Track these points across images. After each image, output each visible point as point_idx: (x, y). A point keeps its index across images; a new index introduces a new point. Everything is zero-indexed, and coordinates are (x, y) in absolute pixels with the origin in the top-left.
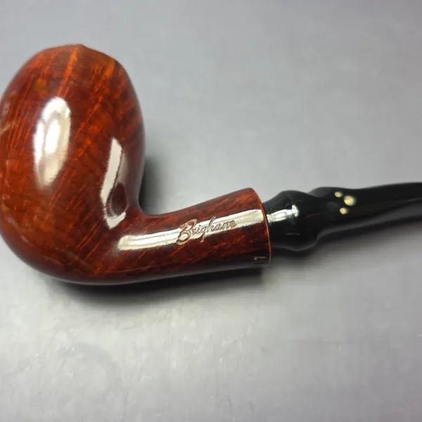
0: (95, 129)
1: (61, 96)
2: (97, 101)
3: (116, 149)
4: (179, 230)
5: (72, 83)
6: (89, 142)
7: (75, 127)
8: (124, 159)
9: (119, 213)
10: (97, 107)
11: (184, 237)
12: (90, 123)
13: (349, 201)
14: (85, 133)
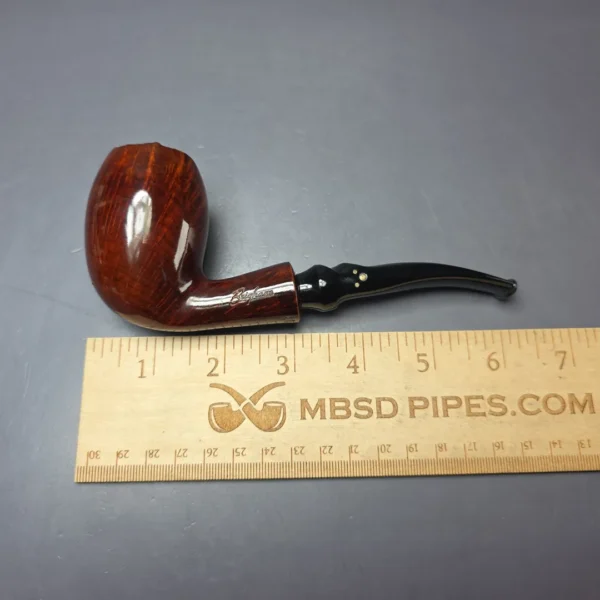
0: (169, 220)
1: (146, 189)
2: (171, 197)
3: (185, 227)
4: (232, 295)
5: (152, 182)
6: (165, 230)
7: (155, 219)
8: (191, 232)
9: (188, 281)
10: (171, 202)
11: (235, 300)
12: (166, 215)
13: (363, 277)
14: (163, 224)
